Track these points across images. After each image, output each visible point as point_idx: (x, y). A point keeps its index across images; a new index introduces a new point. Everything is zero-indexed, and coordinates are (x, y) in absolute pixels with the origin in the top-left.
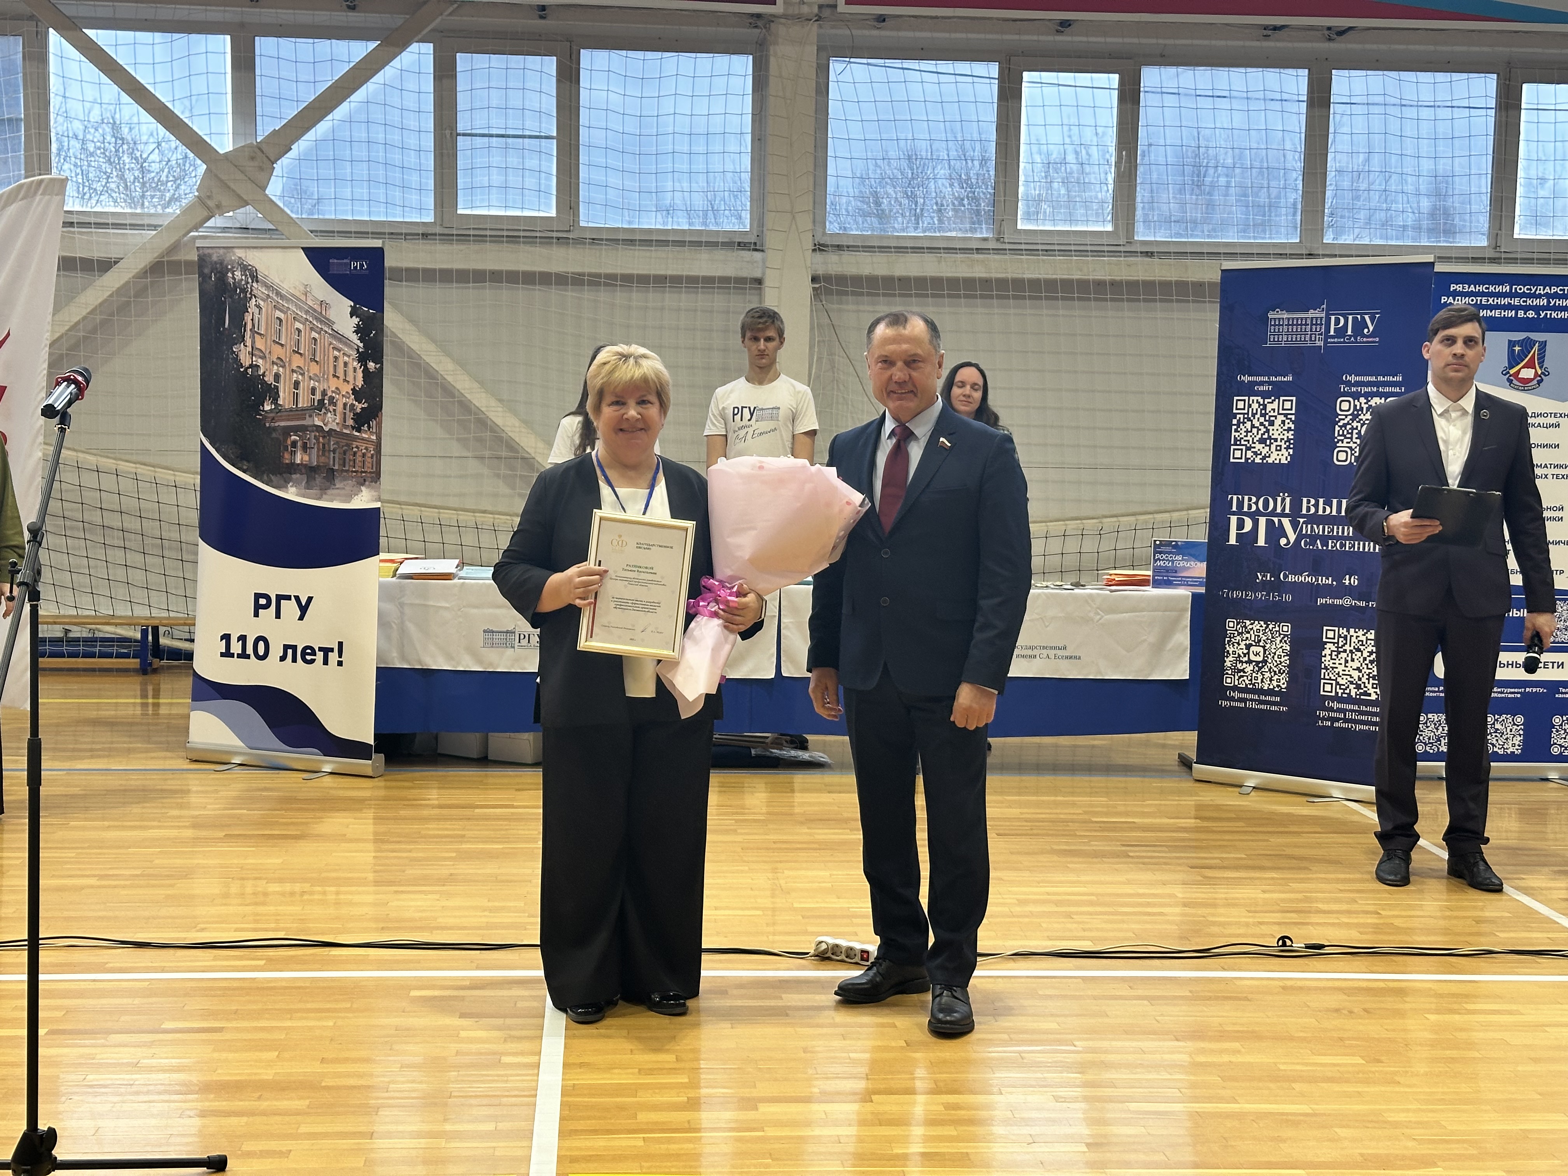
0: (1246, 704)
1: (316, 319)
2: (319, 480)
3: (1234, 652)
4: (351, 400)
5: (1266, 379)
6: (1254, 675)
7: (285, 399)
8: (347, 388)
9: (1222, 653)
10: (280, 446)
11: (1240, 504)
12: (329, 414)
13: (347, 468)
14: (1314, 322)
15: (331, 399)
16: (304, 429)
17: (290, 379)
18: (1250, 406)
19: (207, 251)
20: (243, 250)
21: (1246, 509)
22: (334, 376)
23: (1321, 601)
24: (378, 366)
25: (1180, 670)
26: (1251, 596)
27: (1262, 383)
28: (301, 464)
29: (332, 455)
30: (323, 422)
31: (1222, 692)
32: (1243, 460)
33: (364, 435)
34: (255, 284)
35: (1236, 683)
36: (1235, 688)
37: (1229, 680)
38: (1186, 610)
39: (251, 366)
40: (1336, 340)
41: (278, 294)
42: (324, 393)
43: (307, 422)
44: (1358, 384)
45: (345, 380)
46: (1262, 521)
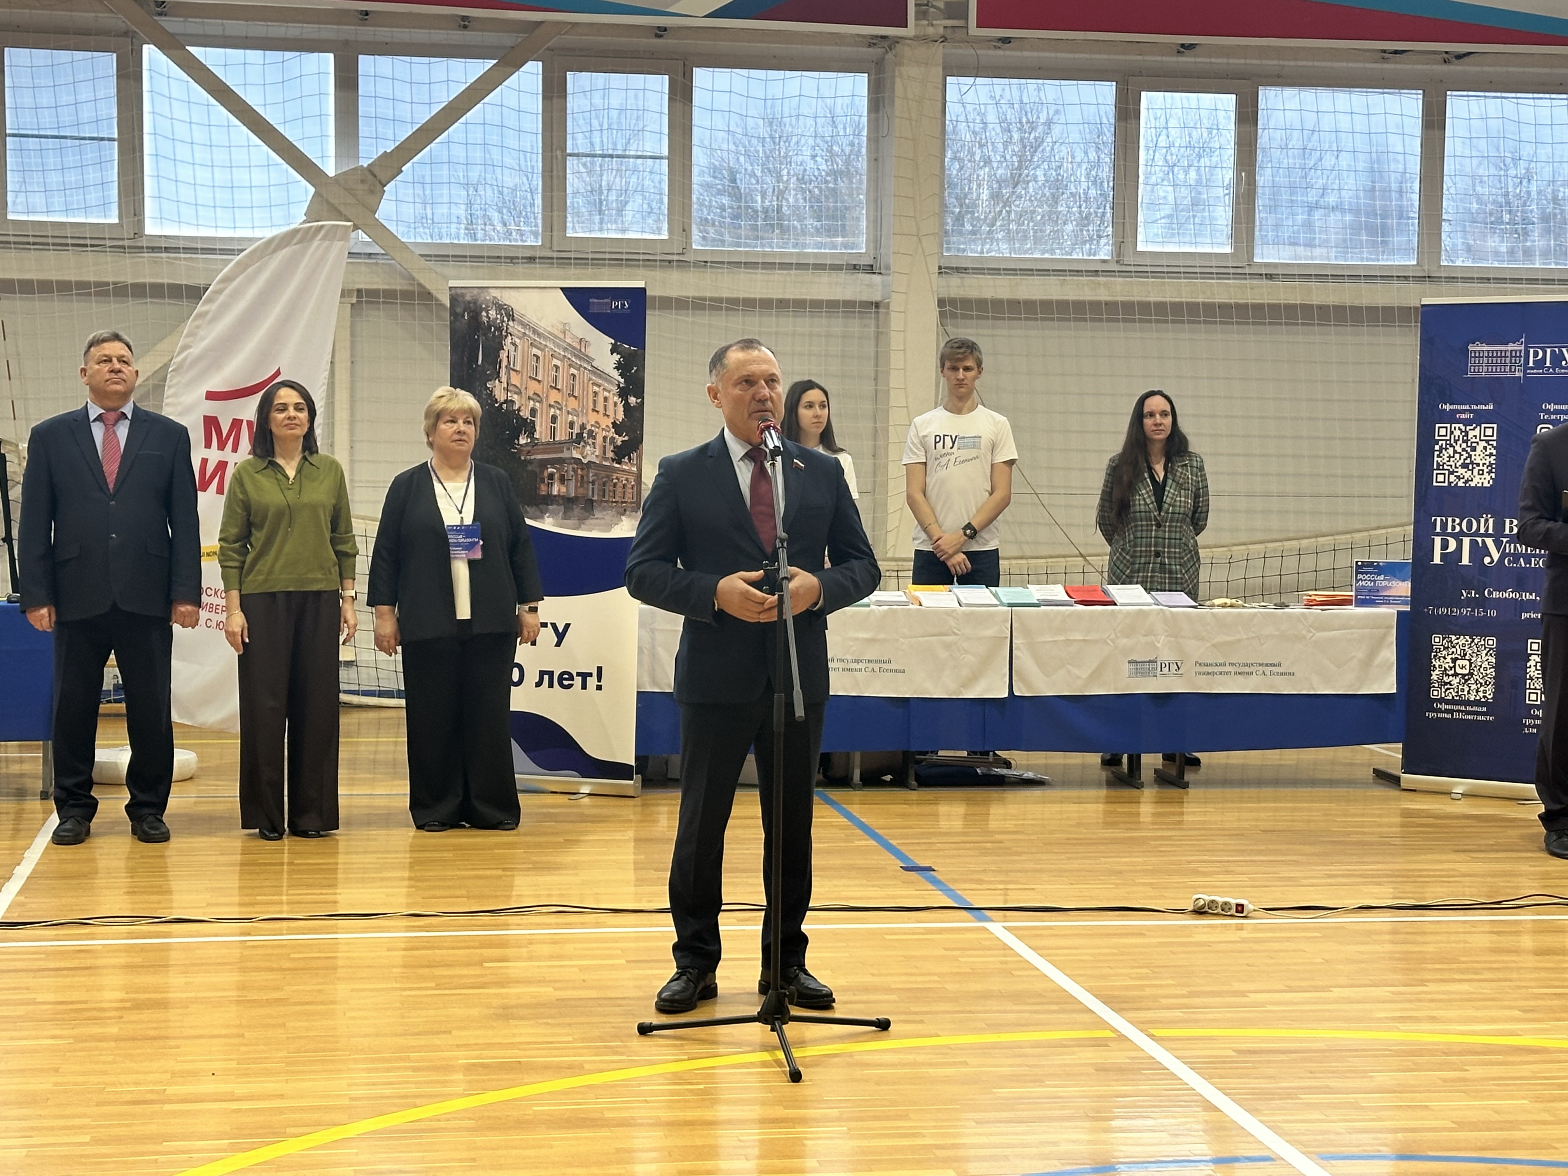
0: (1452, 715)
1: (575, 355)
2: (577, 511)
3: (1440, 666)
4: (612, 433)
5: (1467, 407)
6: (1460, 687)
7: (541, 433)
8: (607, 422)
9: (1430, 668)
10: (536, 478)
11: (1444, 525)
12: (588, 447)
13: (606, 498)
14: (1513, 355)
15: (591, 433)
16: (561, 461)
17: (547, 413)
18: (1452, 433)
19: (459, 291)
20: (499, 290)
21: (1449, 530)
22: (594, 410)
23: (1525, 616)
24: (639, 401)
25: (1388, 685)
26: (1456, 612)
27: (1464, 412)
28: (559, 495)
29: (591, 486)
30: (582, 454)
31: (1429, 703)
32: (1446, 484)
33: (624, 467)
34: (511, 323)
35: (1443, 695)
36: (1442, 700)
37: (1435, 693)
38: (1391, 627)
39: (506, 401)
40: (1535, 371)
41: (535, 332)
42: (583, 427)
43: (565, 455)
44: (1556, 412)
45: (605, 415)
46: (1466, 541)
